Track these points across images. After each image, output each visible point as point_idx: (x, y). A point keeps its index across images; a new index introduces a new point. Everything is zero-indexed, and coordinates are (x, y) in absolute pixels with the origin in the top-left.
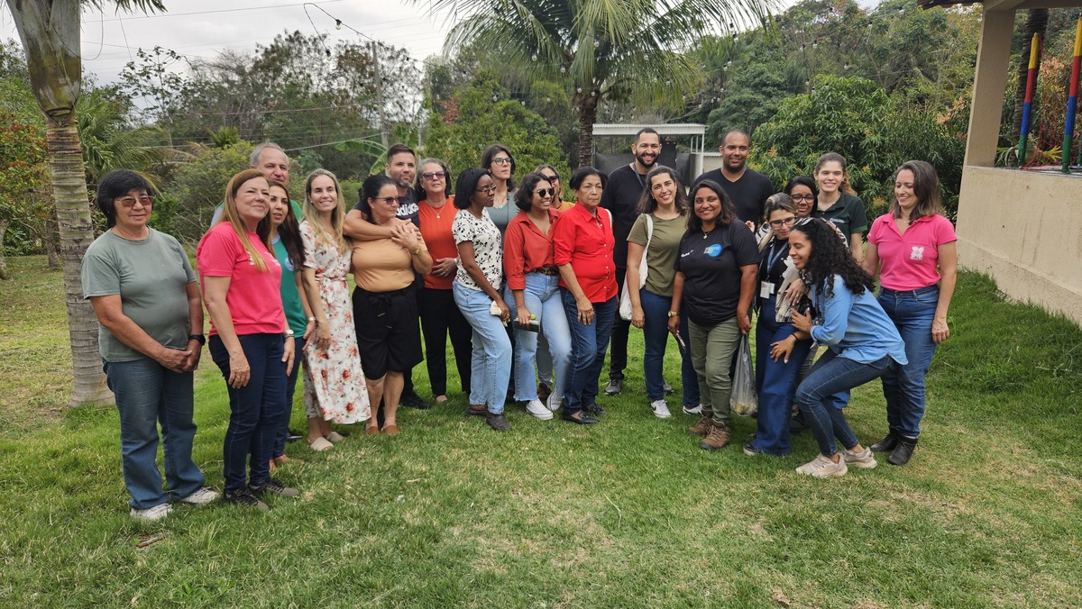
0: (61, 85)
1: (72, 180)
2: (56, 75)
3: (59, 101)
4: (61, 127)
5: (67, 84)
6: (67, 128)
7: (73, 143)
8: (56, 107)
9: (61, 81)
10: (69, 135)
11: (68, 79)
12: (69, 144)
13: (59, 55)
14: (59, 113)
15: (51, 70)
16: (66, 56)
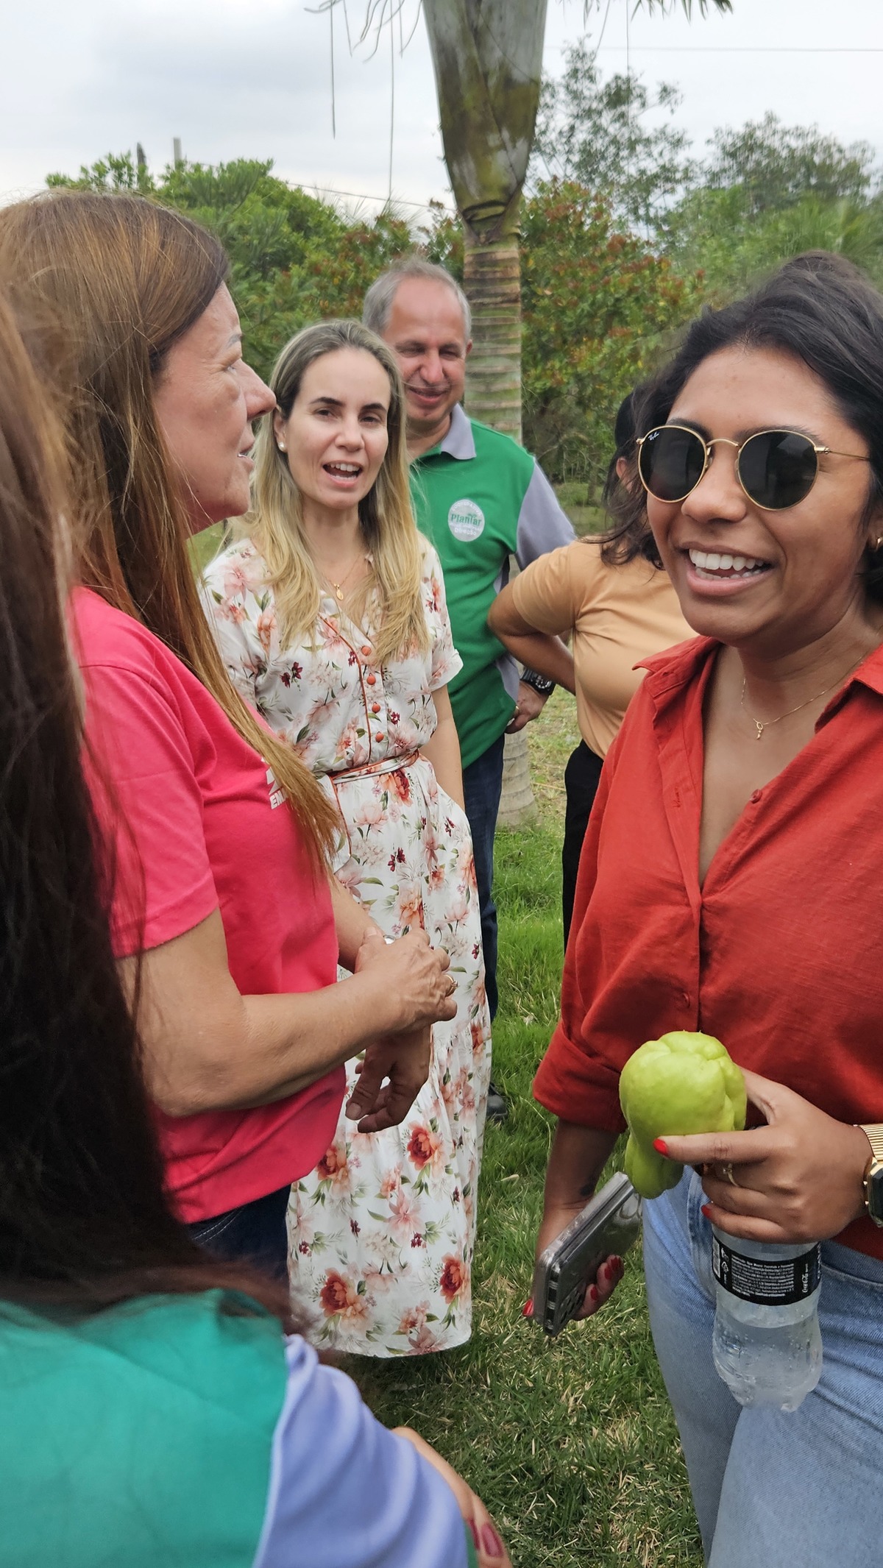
0: (489, 151)
1: (490, 361)
2: (484, 128)
3: (484, 188)
4: (484, 245)
5: (503, 146)
6: (493, 248)
7: (502, 280)
8: (478, 199)
9: (493, 140)
10: (495, 263)
11: (506, 134)
12: (493, 281)
13: (492, 82)
14: (483, 213)
15: (476, 117)
16: (508, 82)
